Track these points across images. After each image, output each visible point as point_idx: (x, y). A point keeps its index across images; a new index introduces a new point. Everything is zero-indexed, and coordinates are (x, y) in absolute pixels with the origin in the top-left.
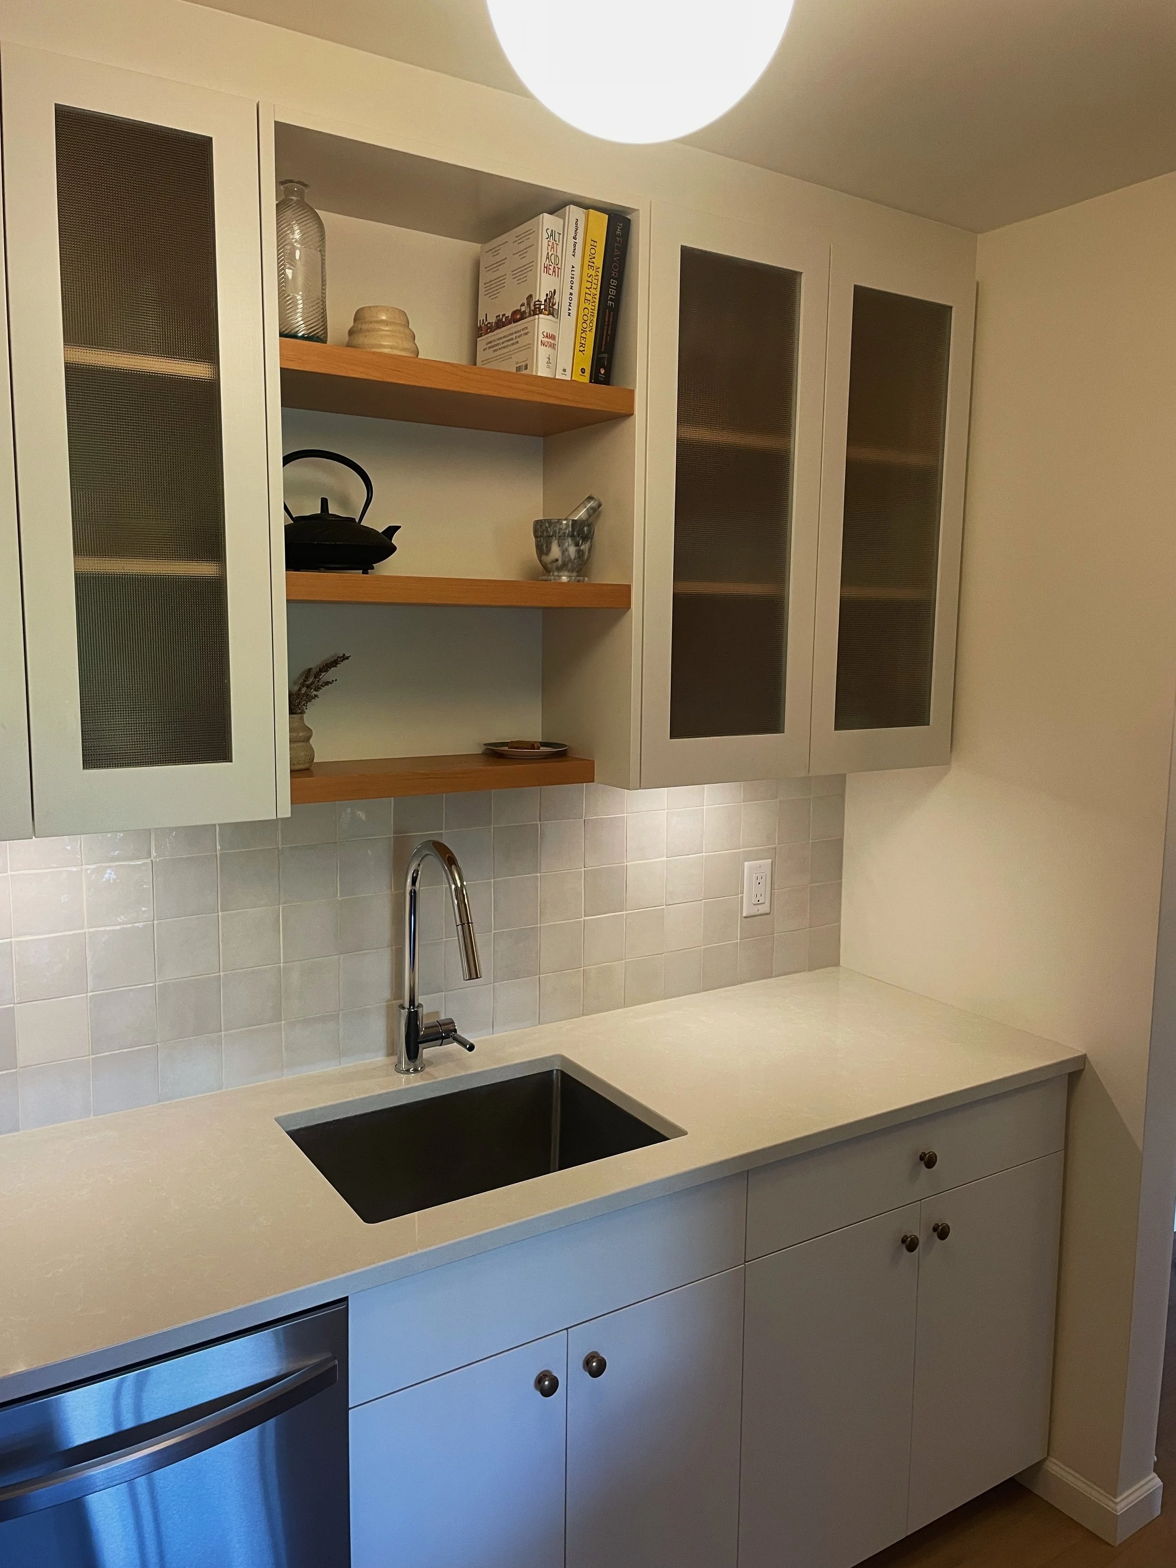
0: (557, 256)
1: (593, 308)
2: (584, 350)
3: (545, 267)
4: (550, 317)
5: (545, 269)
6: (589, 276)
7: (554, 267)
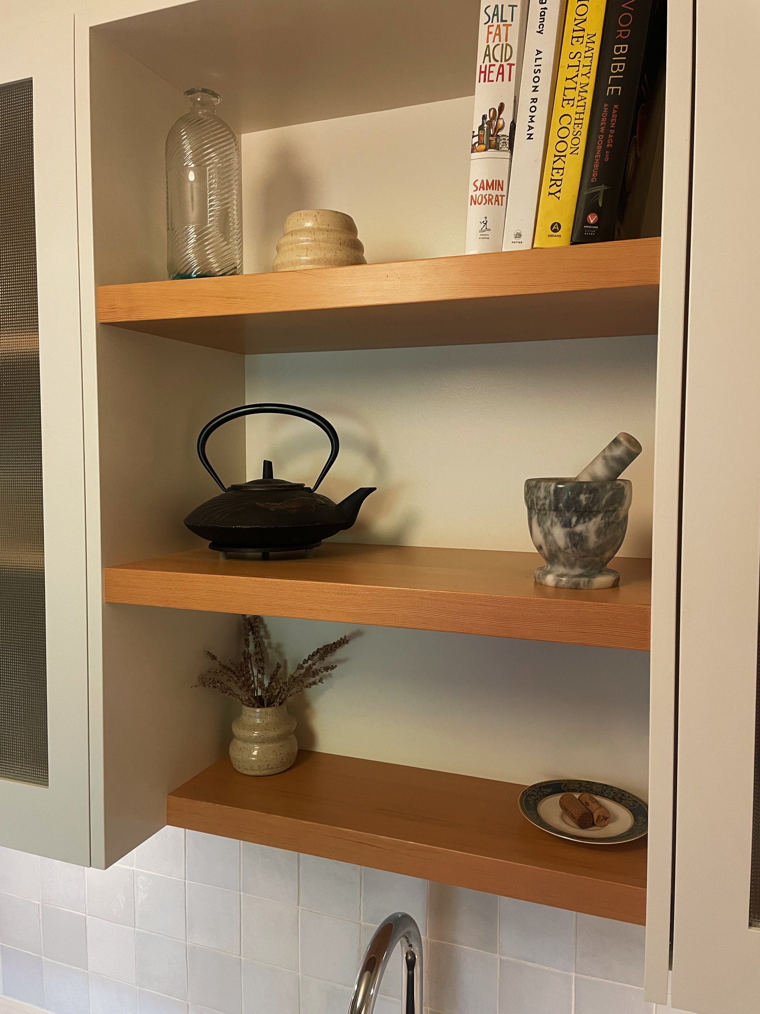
0: (507, 45)
1: (580, 110)
2: (560, 191)
3: (481, 72)
4: (491, 153)
5: (482, 75)
6: (572, 56)
7: (502, 66)
